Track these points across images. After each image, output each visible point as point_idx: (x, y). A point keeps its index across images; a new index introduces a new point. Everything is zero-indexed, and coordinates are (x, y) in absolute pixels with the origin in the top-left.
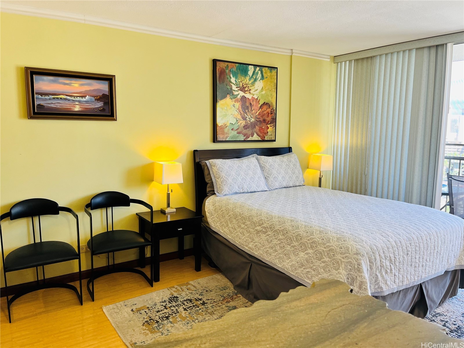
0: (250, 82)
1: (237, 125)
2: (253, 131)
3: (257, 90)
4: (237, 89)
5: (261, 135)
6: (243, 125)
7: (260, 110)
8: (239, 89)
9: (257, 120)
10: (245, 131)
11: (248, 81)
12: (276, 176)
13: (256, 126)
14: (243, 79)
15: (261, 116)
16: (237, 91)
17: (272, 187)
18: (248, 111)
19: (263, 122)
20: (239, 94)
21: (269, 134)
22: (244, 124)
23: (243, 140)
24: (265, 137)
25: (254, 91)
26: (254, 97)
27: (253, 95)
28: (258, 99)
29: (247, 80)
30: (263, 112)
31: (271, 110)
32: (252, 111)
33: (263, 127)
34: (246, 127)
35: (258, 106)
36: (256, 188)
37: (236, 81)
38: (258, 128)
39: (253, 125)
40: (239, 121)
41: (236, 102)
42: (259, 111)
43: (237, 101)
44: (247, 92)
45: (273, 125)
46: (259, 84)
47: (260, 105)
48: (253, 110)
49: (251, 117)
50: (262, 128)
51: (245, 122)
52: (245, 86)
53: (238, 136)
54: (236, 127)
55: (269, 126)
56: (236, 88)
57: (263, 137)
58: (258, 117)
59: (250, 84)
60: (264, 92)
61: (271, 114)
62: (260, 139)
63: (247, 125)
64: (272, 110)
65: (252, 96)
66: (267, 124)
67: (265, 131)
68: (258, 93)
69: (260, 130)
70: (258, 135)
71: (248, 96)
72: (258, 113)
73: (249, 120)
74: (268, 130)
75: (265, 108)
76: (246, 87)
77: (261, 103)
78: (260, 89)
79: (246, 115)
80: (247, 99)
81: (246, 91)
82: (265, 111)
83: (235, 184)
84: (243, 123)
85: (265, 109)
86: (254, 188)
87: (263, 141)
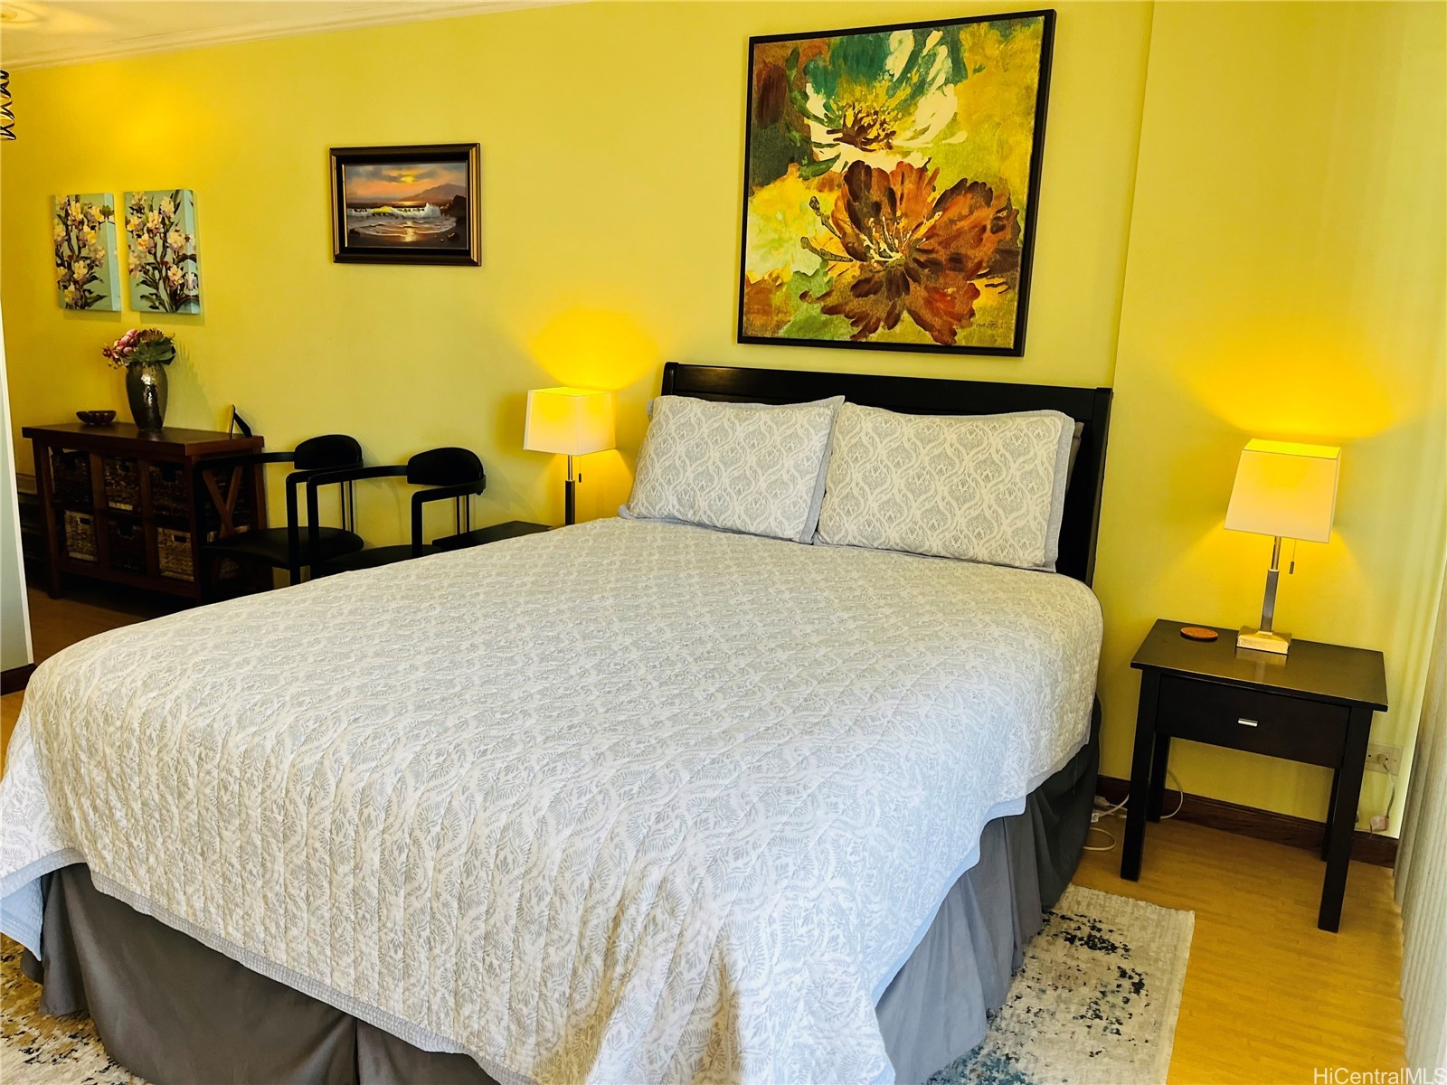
0: (893, 103)
1: (826, 279)
2: (894, 306)
3: (926, 130)
4: (830, 139)
5: (937, 322)
6: (850, 280)
7: (937, 217)
8: (840, 135)
9: (916, 260)
10: (856, 304)
11: (883, 97)
13: (912, 285)
14: (858, 94)
15: (940, 244)
16: (830, 146)
18: (878, 222)
19: (950, 269)
20: (838, 157)
21: (978, 318)
22: (854, 277)
23: (847, 338)
24: (954, 333)
25: (912, 138)
26: (906, 161)
27: (907, 154)
28: (927, 170)
29: (874, 98)
30: (952, 222)
31: (999, 211)
32: (895, 219)
33: (950, 291)
34: (862, 288)
35: (929, 200)
37: (826, 107)
38: (924, 293)
39: (898, 282)
40: (833, 263)
41: (826, 190)
42: (932, 221)
43: (827, 185)
44: (874, 146)
45: (1002, 280)
46: (939, 106)
47: (937, 195)
48: (900, 218)
49: (888, 245)
50: (945, 295)
51: (861, 268)
52: (866, 121)
53: (825, 324)
54: (817, 288)
55: (979, 284)
56: (829, 132)
57: (946, 332)
58: (925, 244)
59: (893, 110)
60: (961, 137)
61: (997, 229)
62: (928, 338)
63: (867, 280)
64: (1004, 213)
65: (899, 158)
66: (973, 274)
67: (959, 307)
68: (930, 145)
69: (929, 303)
70: (919, 320)
71: (880, 160)
72: (923, 230)
73: (877, 257)
74: (976, 304)
75: (961, 205)
76: (870, 126)
77: (944, 183)
78: (939, 125)
79: (866, 238)
80: (875, 174)
81: (870, 142)
82: (962, 218)
84: (851, 271)
85: (965, 211)
87: (947, 348)
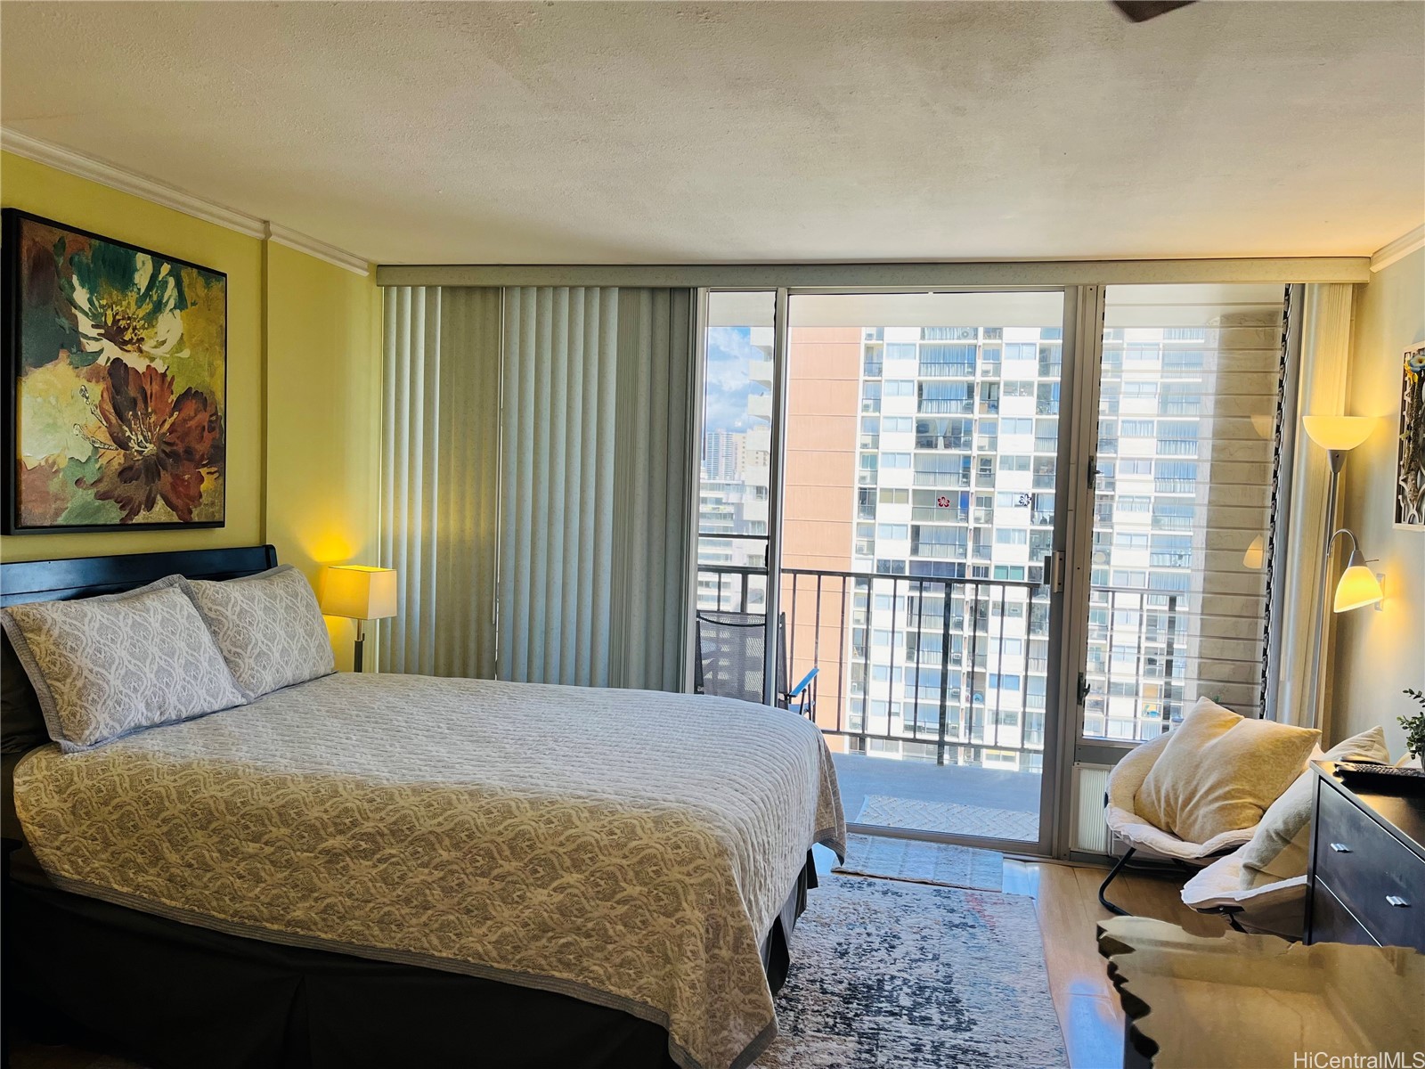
0: (141, 313)
1: (97, 466)
2: (150, 491)
3: (164, 342)
4: (94, 333)
5: (179, 503)
6: (117, 467)
7: (175, 416)
8: (102, 331)
9: (164, 451)
10: (124, 490)
11: (133, 306)
12: (264, 648)
13: (162, 472)
14: (115, 298)
15: (178, 438)
16: (95, 339)
17: (253, 690)
18: (135, 416)
19: (186, 460)
20: (102, 351)
21: (205, 500)
22: (119, 463)
23: (117, 521)
24: (190, 512)
25: (155, 347)
26: (153, 365)
27: (152, 359)
28: (167, 376)
29: (129, 304)
30: (185, 421)
31: (211, 416)
32: (147, 415)
33: (186, 477)
34: (126, 474)
35: (170, 401)
36: (208, 698)
37: (90, 301)
38: (170, 479)
39: (152, 469)
40: (103, 451)
41: (94, 381)
42: (173, 419)
43: (94, 376)
44: (129, 347)
45: (216, 469)
46: (171, 325)
47: (174, 397)
48: (151, 414)
49: (144, 437)
50: (184, 480)
51: (125, 455)
52: (123, 323)
53: (98, 510)
54: (90, 474)
55: (203, 471)
56: (93, 326)
57: (186, 511)
58: (168, 438)
59: (142, 319)
60: (186, 354)
61: (211, 430)
62: (176, 519)
63: (130, 468)
64: (214, 418)
65: (147, 362)
66: (199, 465)
67: (193, 492)
68: (168, 356)
69: (174, 487)
70: (168, 503)
71: (134, 361)
72: (167, 426)
73: (137, 448)
74: (203, 487)
75: (191, 407)
76: (126, 329)
77: (179, 388)
78: (172, 340)
79: (127, 429)
80: (131, 372)
81: (126, 343)
82: (191, 419)
83: (133, 696)
84: (116, 458)
85: (192, 414)
86: (202, 701)
87: (187, 525)
